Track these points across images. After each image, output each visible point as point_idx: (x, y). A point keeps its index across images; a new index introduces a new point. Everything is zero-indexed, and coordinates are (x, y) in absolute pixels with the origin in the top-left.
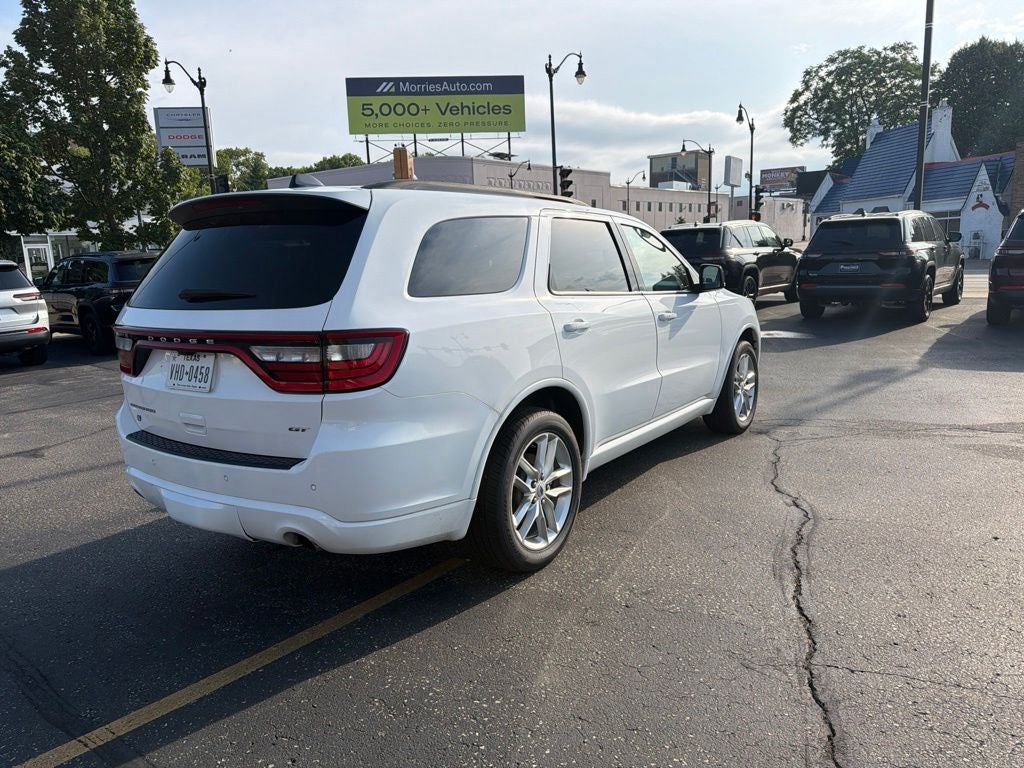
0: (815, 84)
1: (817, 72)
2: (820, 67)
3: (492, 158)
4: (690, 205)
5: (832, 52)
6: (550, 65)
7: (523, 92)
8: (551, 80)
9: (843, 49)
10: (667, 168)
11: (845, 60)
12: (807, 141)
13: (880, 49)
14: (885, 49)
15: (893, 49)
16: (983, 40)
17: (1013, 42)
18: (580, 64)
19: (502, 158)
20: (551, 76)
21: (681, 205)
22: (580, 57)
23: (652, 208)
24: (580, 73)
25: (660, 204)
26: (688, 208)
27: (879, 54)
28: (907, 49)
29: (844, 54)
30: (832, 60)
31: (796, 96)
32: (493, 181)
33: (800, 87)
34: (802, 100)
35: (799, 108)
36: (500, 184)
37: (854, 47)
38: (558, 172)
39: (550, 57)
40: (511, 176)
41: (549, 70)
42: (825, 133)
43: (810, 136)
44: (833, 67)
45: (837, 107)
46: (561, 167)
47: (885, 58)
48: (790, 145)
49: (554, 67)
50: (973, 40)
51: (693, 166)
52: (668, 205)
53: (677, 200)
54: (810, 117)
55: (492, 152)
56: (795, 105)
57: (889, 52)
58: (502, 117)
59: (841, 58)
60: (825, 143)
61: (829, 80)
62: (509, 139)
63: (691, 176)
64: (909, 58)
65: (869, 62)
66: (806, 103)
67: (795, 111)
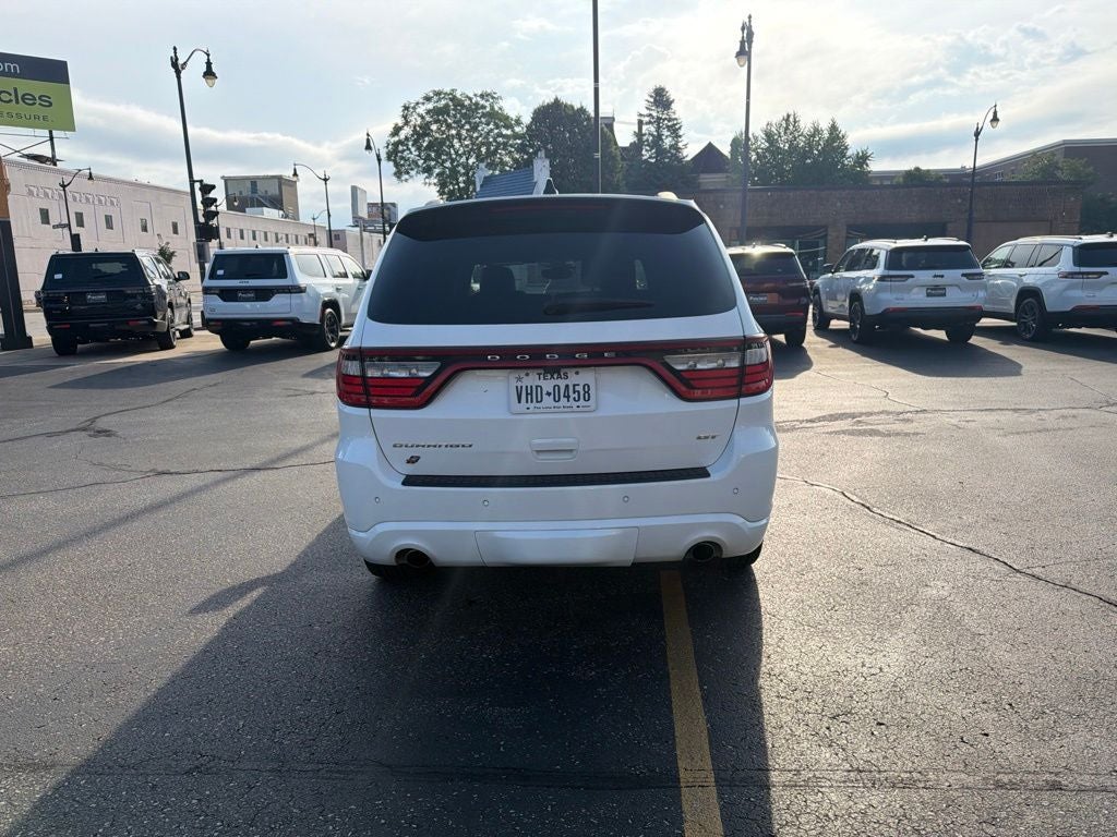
0: (415, 120)
1: (414, 108)
2: (417, 103)
3: (25, 160)
4: (287, 235)
5: (428, 91)
6: (177, 59)
7: (67, 82)
8: (179, 78)
9: (437, 89)
10: (247, 192)
11: (440, 100)
12: (411, 177)
13: (471, 95)
14: (475, 95)
15: (482, 96)
16: (557, 101)
17: (579, 106)
18: (209, 64)
19: (41, 162)
20: (178, 73)
21: (276, 234)
22: (208, 55)
23: (245, 236)
24: (209, 74)
25: (254, 232)
26: (284, 240)
27: (470, 99)
28: (493, 98)
29: (438, 94)
30: (428, 99)
31: (397, 130)
32: (35, 190)
33: (400, 122)
34: (402, 135)
35: (400, 142)
36: (46, 195)
37: (447, 90)
38: (197, 186)
39: (175, 49)
40: (64, 186)
41: (175, 64)
42: (428, 170)
43: (413, 173)
44: (430, 106)
45: (438, 147)
46: (201, 181)
47: (477, 104)
48: (395, 179)
49: (180, 62)
50: (549, 100)
51: (277, 192)
52: (262, 234)
53: (272, 229)
54: (411, 153)
55: (25, 152)
56: (396, 139)
57: (479, 99)
58: (37, 109)
59: (435, 98)
60: (427, 180)
61: (428, 119)
62: (51, 139)
63: (276, 203)
64: (496, 109)
65: (463, 106)
66: (407, 139)
67: (396, 145)
